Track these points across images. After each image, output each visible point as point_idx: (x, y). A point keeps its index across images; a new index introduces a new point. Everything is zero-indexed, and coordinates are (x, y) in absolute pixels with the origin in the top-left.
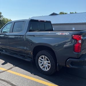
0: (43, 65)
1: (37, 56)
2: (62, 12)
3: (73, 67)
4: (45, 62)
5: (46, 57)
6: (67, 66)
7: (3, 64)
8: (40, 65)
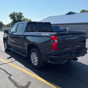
0: (34, 60)
1: (30, 53)
2: (84, 10)
3: (51, 62)
4: (35, 58)
5: (35, 54)
6: (48, 61)
7: (8, 58)
8: (32, 60)
